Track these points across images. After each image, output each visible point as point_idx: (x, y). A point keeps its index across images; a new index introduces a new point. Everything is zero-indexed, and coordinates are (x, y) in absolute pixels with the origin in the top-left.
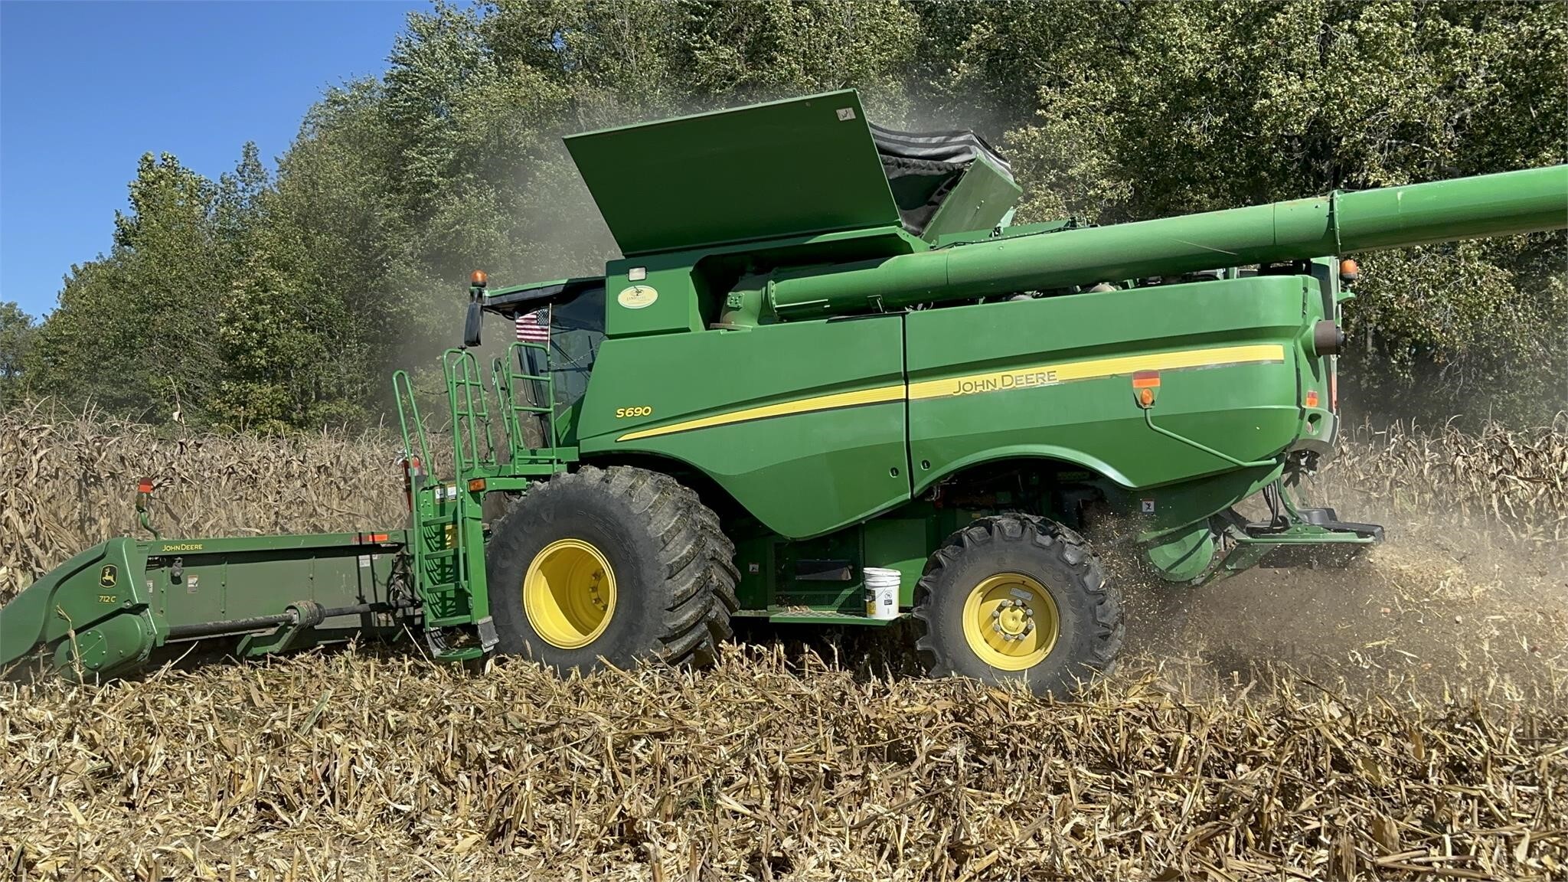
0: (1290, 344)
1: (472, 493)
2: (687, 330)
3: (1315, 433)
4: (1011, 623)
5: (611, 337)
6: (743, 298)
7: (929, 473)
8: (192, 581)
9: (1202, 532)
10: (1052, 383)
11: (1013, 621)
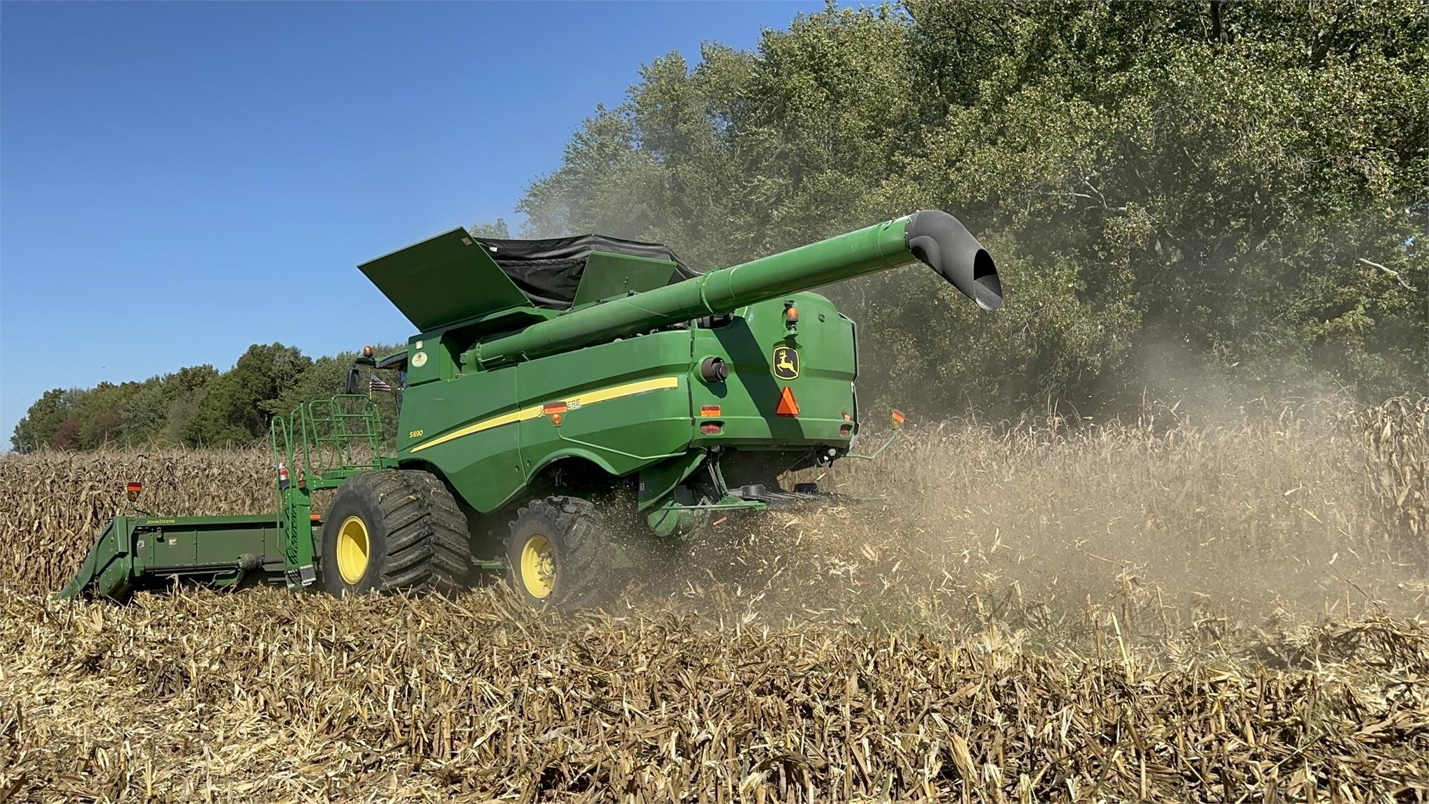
0: (683, 376)
1: (301, 489)
2: (438, 380)
3: (722, 433)
4: (548, 568)
5: (412, 385)
6: (466, 356)
7: (531, 469)
8: (172, 542)
9: (671, 502)
10: (577, 407)
11: (547, 567)
